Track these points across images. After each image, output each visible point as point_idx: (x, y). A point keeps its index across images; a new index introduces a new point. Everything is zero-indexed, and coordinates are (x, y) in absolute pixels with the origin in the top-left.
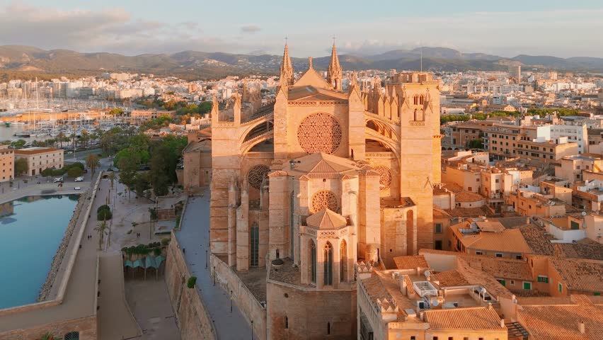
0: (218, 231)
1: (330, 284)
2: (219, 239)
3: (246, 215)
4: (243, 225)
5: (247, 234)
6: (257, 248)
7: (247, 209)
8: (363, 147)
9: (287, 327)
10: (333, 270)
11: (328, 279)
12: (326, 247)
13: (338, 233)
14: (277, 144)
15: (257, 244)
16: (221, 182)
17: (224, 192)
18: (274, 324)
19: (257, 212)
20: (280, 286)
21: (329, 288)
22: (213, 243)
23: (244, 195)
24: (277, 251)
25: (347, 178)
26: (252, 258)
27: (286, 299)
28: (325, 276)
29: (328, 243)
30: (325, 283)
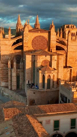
0: (4, 79)
1: (49, 88)
2: (3, 81)
3: (15, 71)
4: (14, 74)
5: (16, 78)
6: (19, 82)
7: (16, 69)
8: (55, 48)
9: (34, 103)
10: (50, 84)
11: (49, 87)
12: (48, 77)
13: (52, 72)
14: (25, 47)
15: (19, 81)
16: (4, 61)
17: (5, 64)
18: (30, 103)
19: (19, 70)
20: (32, 90)
21: (48, 90)
22: (2, 83)
23: (15, 64)
24: (29, 81)
25: (54, 55)
26: (17, 86)
27: (34, 94)
28: (48, 86)
29: (49, 75)
30: (48, 88)
